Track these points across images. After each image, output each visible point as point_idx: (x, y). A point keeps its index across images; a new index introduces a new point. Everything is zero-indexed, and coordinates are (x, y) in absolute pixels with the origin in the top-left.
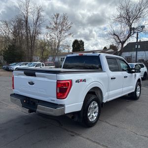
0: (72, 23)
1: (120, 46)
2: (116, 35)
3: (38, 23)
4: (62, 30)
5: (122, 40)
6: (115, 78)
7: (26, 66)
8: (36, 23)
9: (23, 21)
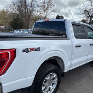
0: (55, 3)
1: (89, 19)
2: (86, 11)
3: (33, 3)
4: (48, 7)
5: (91, 15)
6: (80, 46)
7: (23, 32)
8: (32, 3)
9: (23, 2)
